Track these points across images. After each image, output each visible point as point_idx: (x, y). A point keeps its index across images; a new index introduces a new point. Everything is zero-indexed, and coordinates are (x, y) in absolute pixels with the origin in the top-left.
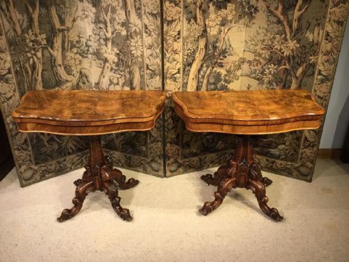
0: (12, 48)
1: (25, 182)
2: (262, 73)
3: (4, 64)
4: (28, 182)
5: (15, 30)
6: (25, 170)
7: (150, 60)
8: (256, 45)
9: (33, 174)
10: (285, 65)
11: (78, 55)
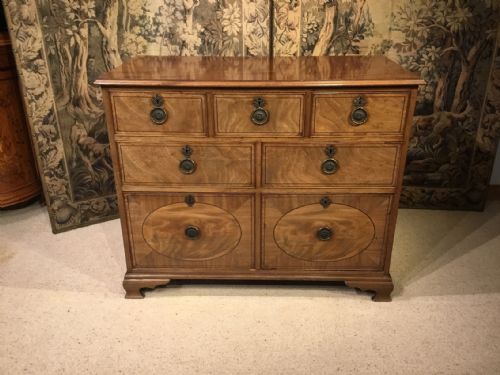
0: (45, 20)
1: (59, 226)
2: (418, 61)
3: (33, 43)
4: (63, 226)
6: (59, 208)
7: (251, 39)
8: (410, 19)
9: (71, 215)
10: (452, 45)
11: (141, 38)
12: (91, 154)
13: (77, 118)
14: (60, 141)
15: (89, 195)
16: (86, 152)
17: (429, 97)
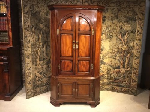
1: (28, 97)
2: (116, 56)
3: (29, 52)
5: (34, 41)
6: (29, 92)
8: (113, 47)
9: (31, 94)
10: (123, 53)
12: (38, 77)
13: (36, 68)
14: (32, 74)
15: (36, 88)
16: (37, 77)
17: (119, 65)
